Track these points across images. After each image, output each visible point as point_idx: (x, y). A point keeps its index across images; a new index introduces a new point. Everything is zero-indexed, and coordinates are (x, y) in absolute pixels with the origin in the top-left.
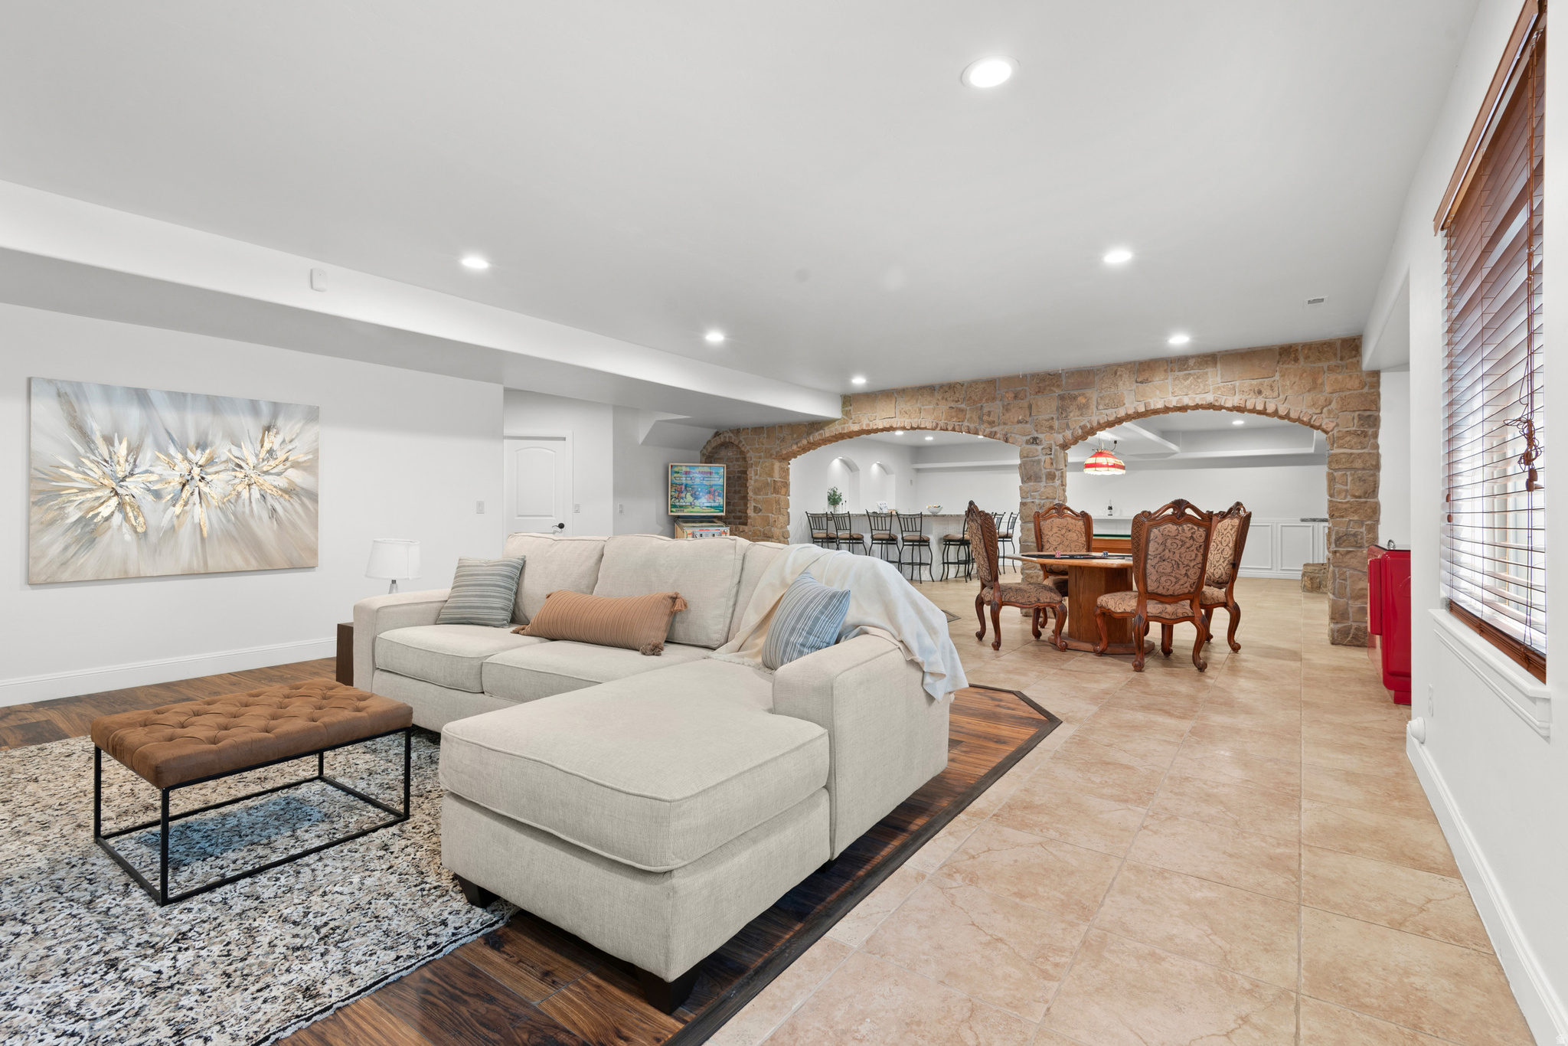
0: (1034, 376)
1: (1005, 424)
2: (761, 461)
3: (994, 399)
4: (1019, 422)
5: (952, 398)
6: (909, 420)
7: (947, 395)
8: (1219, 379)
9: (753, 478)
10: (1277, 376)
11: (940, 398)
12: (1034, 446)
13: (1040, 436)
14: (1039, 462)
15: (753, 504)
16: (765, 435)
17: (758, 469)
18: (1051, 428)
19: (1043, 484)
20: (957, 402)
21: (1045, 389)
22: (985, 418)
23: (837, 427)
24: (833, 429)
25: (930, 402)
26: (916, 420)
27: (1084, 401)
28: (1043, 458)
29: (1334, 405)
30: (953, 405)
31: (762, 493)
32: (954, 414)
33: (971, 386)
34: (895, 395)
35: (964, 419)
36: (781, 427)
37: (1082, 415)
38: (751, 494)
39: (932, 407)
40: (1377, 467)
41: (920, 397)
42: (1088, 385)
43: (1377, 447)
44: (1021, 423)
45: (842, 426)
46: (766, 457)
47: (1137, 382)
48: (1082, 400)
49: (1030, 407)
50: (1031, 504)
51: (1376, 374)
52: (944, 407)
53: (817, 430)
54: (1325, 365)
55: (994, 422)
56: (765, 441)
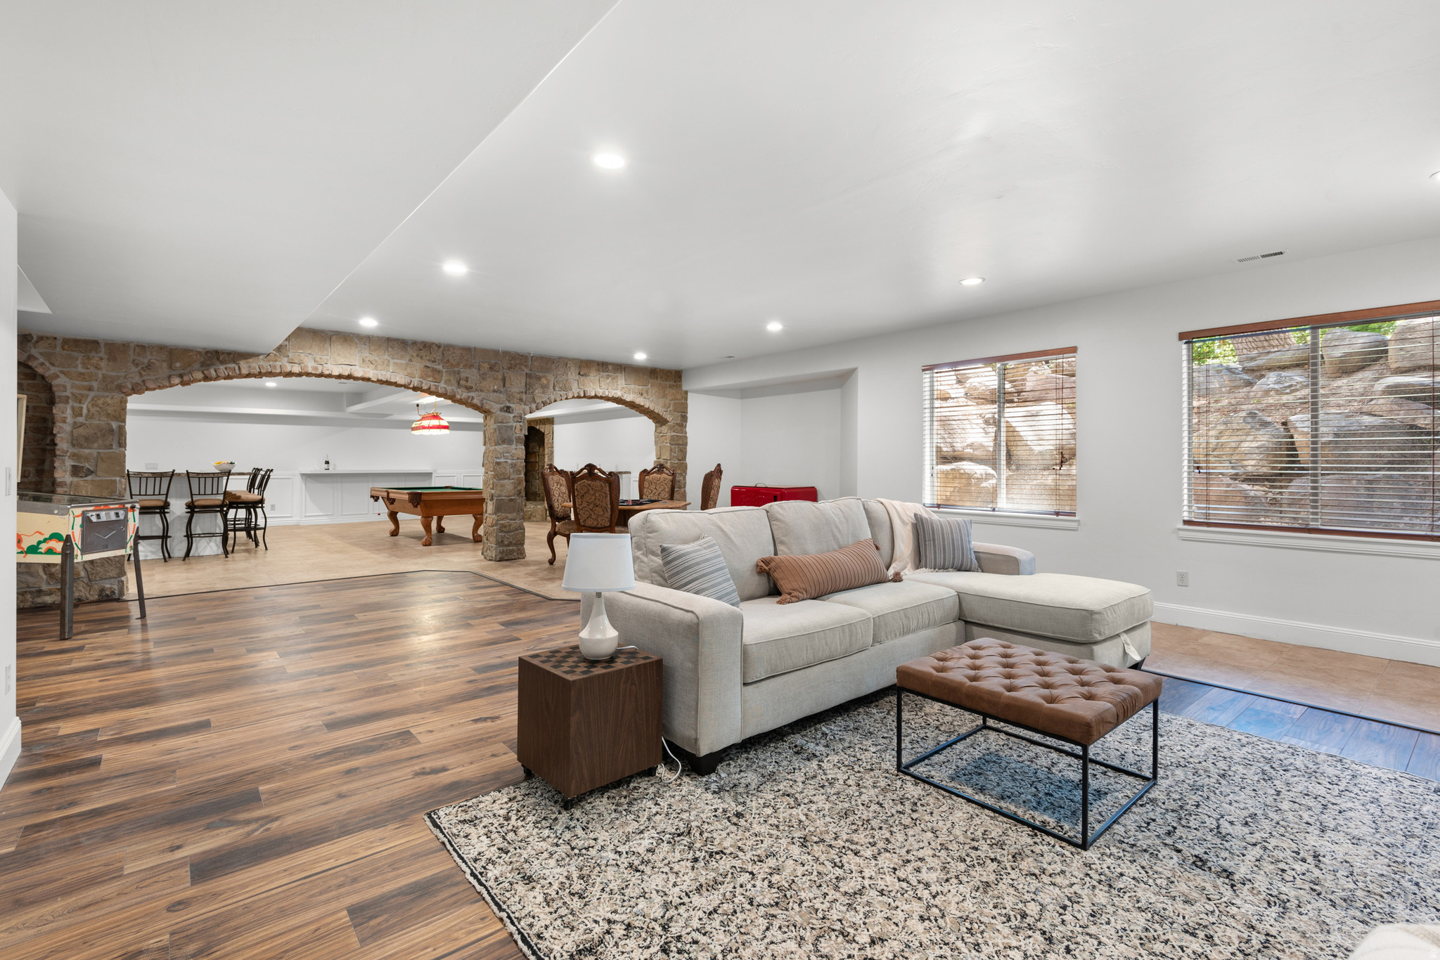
0: (506, 353)
1: (481, 391)
2: (92, 394)
3: (471, 366)
4: (494, 391)
5: (428, 358)
6: (375, 372)
7: (422, 353)
8: (623, 381)
9: (70, 420)
10: (649, 387)
11: (415, 355)
12: (506, 414)
13: (511, 405)
14: (512, 427)
15: (69, 463)
16: (102, 354)
17: (85, 407)
18: (521, 400)
19: (514, 446)
20: (433, 362)
21: (515, 365)
22: (462, 382)
23: (261, 363)
24: (254, 365)
25: (402, 358)
26: (384, 373)
27: (545, 382)
28: (514, 424)
29: (671, 408)
30: (428, 364)
31: (96, 445)
32: (429, 373)
33: (449, 350)
34: (356, 340)
35: (441, 380)
36: (142, 348)
37: (544, 392)
38: (63, 444)
39: (403, 362)
40: (686, 444)
41: (390, 349)
42: (548, 370)
43: (686, 433)
44: (497, 392)
45: (271, 363)
46: (106, 389)
47: (579, 374)
48: (544, 381)
49: (504, 380)
50: (505, 464)
51: (686, 393)
52: (418, 366)
53: (222, 363)
54: (668, 383)
55: (471, 388)
56: (102, 364)
